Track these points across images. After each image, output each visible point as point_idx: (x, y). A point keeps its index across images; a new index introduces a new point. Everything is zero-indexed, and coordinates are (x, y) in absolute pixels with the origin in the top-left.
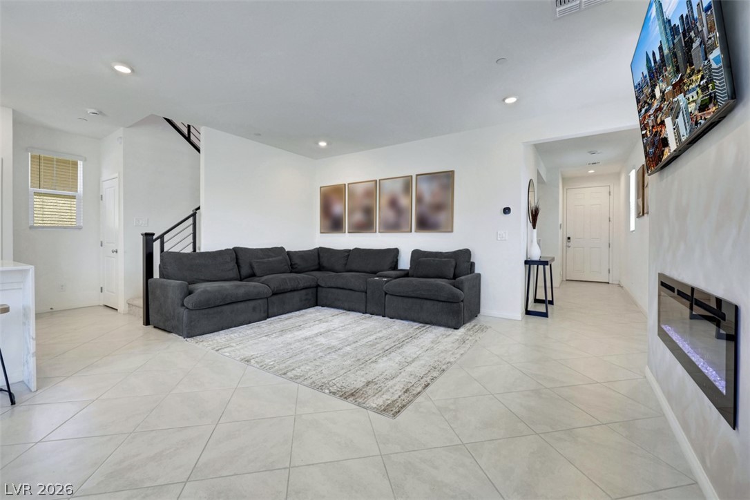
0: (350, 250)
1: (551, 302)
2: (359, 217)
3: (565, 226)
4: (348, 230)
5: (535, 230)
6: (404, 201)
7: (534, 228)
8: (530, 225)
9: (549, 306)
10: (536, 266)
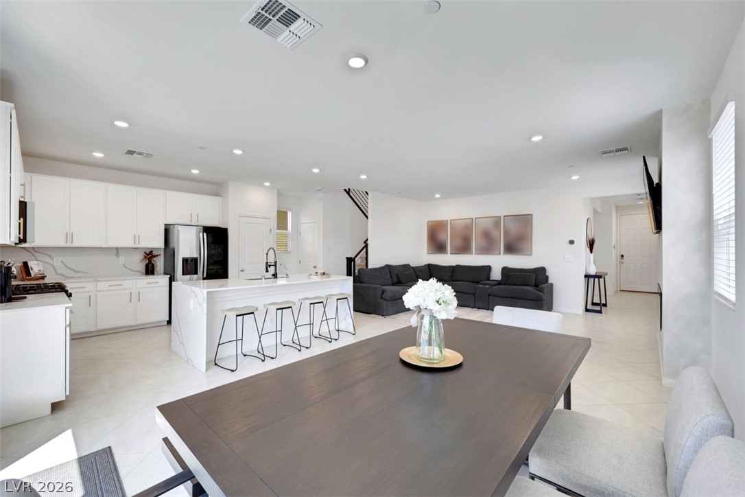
0: (453, 267)
1: (605, 305)
2: (458, 243)
3: (618, 246)
4: (451, 251)
5: (592, 255)
6: (494, 233)
7: (591, 253)
8: (588, 250)
9: (603, 308)
10: (593, 279)
